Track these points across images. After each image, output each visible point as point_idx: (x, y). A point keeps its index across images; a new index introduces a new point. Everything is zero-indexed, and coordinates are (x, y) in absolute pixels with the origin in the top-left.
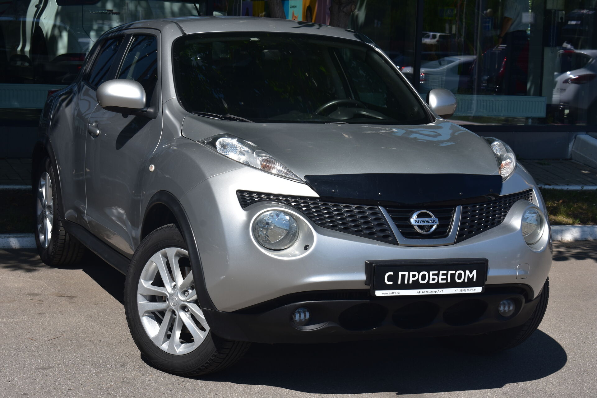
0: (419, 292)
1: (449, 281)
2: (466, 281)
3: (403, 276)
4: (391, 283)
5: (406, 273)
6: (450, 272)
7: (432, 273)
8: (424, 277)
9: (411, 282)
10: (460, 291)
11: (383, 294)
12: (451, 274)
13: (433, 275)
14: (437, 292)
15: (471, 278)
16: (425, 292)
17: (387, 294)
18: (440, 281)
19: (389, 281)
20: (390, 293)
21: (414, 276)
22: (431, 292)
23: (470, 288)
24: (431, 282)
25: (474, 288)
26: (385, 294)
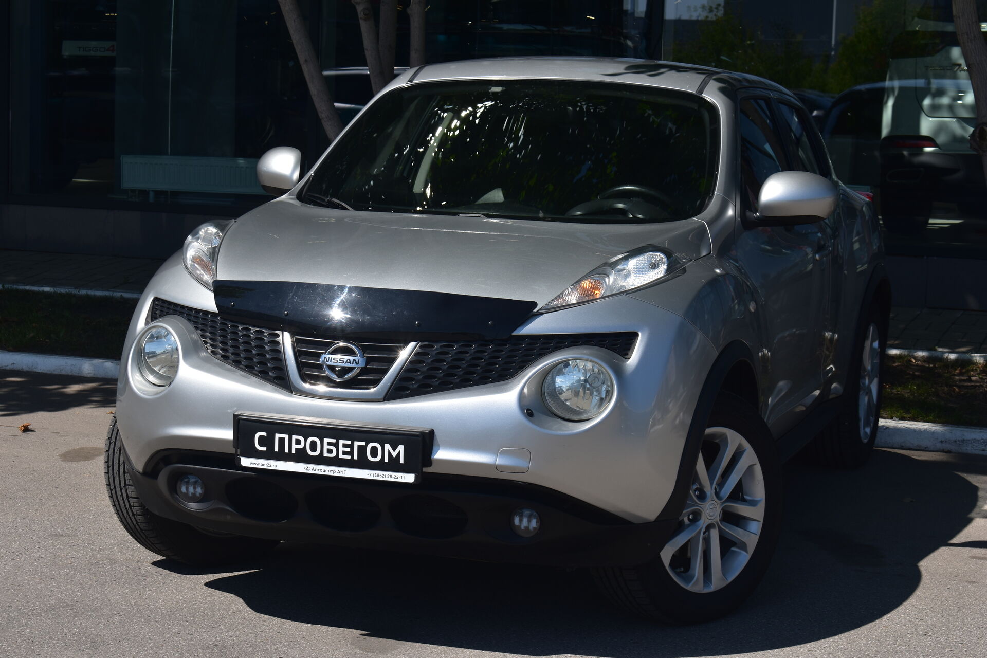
0: (307, 469)
1: (356, 457)
2: (386, 460)
3: (282, 441)
4: (264, 449)
5: (286, 437)
6: (357, 444)
7: (326, 441)
8: (313, 446)
9: (294, 451)
10: (375, 475)
11: (251, 464)
12: (359, 446)
13: (329, 444)
14: (337, 472)
15: (394, 457)
16: (316, 470)
17: (258, 464)
18: (341, 456)
19: (260, 445)
20: (262, 465)
21: (298, 442)
22: (326, 471)
23: (393, 474)
24: (326, 454)
25: (400, 475)
26: (255, 464)
